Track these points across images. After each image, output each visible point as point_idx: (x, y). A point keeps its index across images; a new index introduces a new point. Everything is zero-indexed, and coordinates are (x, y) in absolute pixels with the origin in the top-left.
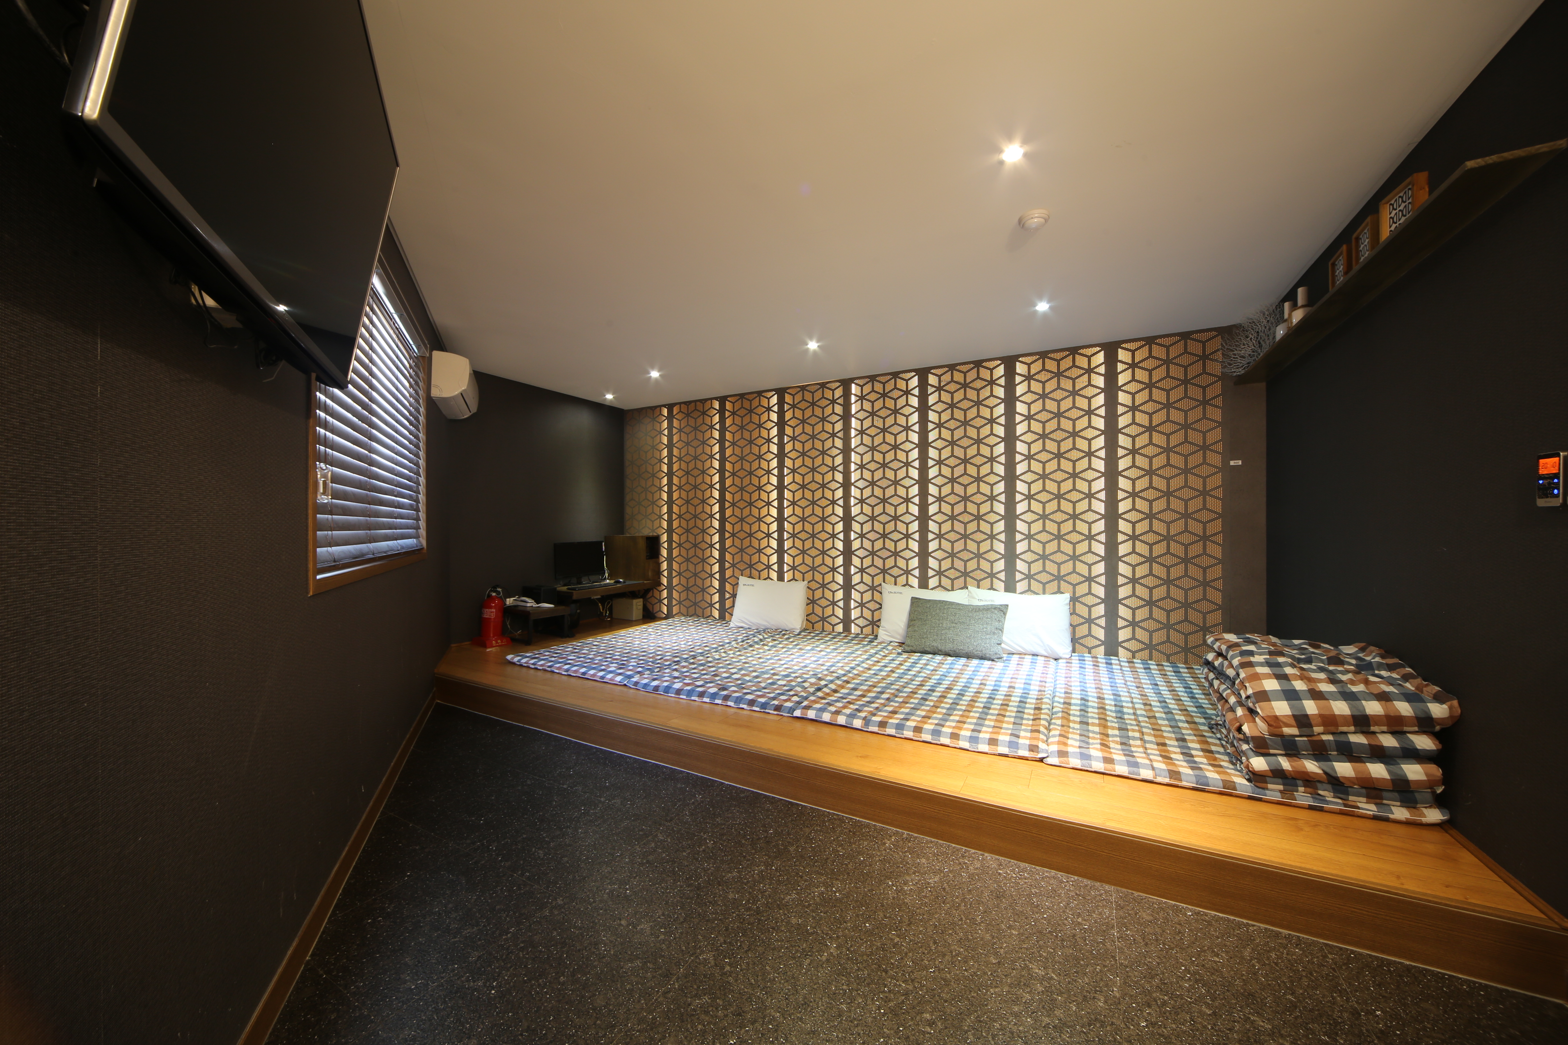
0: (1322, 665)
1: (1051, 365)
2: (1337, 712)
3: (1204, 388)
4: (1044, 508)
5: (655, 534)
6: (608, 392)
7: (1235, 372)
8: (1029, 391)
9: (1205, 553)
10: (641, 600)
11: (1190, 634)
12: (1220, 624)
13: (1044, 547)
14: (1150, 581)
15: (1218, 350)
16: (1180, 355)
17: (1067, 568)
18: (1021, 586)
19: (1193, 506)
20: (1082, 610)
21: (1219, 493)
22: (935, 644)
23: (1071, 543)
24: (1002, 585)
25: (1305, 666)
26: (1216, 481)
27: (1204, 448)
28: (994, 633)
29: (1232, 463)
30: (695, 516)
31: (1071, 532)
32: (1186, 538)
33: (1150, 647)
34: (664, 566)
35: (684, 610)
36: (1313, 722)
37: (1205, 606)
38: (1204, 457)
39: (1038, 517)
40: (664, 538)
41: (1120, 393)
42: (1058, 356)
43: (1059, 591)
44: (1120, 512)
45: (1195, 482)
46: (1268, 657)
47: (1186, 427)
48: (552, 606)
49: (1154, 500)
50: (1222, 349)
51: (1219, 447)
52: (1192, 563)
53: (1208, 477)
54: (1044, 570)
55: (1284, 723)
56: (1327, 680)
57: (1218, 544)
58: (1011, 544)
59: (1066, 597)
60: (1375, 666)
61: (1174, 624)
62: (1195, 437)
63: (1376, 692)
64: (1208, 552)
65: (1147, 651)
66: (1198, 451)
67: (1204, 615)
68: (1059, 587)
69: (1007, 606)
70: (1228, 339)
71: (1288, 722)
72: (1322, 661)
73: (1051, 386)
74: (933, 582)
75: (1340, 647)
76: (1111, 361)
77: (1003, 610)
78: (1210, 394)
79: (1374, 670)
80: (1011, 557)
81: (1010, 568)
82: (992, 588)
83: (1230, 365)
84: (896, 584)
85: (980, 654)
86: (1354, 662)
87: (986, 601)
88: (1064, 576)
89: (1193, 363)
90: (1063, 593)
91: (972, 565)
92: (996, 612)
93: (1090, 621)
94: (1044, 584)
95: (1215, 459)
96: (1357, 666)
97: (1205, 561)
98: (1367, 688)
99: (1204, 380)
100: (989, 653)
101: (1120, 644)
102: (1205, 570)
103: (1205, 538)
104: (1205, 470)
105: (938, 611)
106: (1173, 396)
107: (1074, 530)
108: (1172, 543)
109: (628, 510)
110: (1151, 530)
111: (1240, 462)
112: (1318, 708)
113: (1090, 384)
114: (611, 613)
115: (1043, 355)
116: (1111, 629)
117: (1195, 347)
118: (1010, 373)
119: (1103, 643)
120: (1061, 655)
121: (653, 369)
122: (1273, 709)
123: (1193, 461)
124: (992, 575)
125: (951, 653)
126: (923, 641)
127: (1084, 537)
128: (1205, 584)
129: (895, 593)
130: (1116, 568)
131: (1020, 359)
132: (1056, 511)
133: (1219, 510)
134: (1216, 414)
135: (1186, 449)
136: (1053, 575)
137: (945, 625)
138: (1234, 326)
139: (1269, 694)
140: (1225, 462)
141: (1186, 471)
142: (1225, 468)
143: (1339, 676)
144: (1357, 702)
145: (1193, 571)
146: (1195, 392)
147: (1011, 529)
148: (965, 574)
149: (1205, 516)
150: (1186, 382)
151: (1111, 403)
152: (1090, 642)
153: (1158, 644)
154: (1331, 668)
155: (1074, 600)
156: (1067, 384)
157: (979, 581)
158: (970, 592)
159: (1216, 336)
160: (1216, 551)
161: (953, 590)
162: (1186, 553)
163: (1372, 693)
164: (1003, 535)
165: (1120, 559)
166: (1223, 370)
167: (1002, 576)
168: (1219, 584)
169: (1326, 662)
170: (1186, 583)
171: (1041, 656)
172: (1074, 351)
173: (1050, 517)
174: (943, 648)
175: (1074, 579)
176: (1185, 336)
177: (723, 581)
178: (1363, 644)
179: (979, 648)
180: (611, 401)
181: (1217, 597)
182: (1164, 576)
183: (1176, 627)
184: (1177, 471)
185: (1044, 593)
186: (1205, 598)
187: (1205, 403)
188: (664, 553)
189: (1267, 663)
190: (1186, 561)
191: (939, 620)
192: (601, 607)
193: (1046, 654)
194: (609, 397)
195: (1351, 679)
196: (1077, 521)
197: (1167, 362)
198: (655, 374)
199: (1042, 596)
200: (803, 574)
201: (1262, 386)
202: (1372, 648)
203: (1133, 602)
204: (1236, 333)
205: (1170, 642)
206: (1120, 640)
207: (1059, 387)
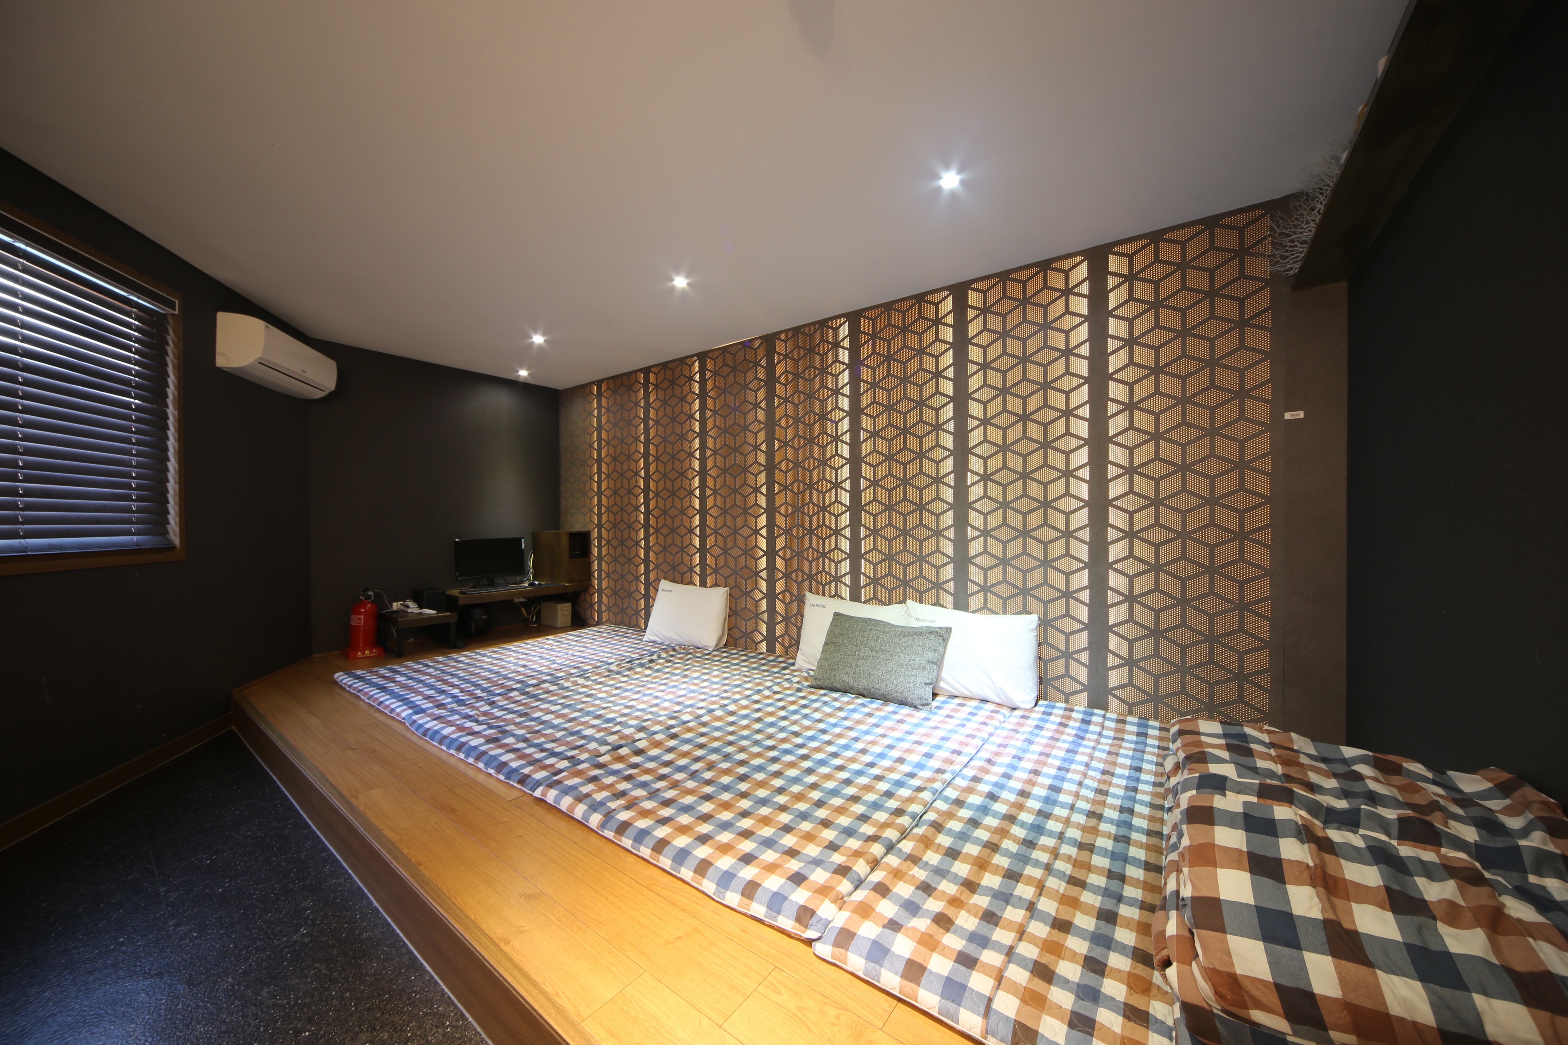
0: (1383, 837)
1: (1015, 290)
2: (1395, 1009)
3: (1241, 301)
4: (1005, 492)
5: (587, 530)
6: (522, 368)
7: (1291, 269)
8: (985, 329)
9: (1242, 558)
10: (569, 605)
11: (1217, 683)
12: (1266, 671)
13: (1005, 548)
14: (1156, 600)
15: (1265, 238)
16: (1203, 254)
17: (1035, 578)
18: (976, 601)
19: (1224, 485)
20: (1057, 640)
21: (1266, 464)
22: (846, 679)
23: (1041, 542)
24: (949, 600)
25: (1336, 835)
26: (1263, 444)
27: (1242, 394)
28: (924, 668)
29: (1288, 416)
30: (622, 509)
31: (1042, 526)
32: (1212, 536)
33: (1155, 698)
34: (595, 565)
35: (612, 617)
36: (1327, 1019)
37: (1242, 642)
38: (1242, 409)
39: (997, 505)
40: (595, 533)
41: (1111, 320)
42: (1023, 275)
43: (1025, 611)
44: (1111, 497)
45: (1227, 449)
46: (1254, 799)
47: (1212, 363)
48: (434, 612)
49: (1162, 478)
50: (1270, 235)
51: (1267, 392)
52: (1221, 574)
53: (1247, 439)
54: (1005, 580)
55: (1252, 997)
56: (1383, 894)
57: (1264, 545)
58: (961, 543)
59: (1032, 620)
60: (1527, 859)
61: (1191, 667)
62: (1227, 379)
63: (1520, 966)
64: (1247, 557)
65: (1151, 705)
66: (1232, 399)
67: (1241, 655)
68: (1025, 605)
69: (950, 629)
70: (1282, 218)
71: (1264, 1000)
72: (1383, 825)
73: (1013, 319)
74: (864, 594)
75: (1451, 773)
76: (1098, 274)
77: (943, 635)
78: (1251, 308)
79: (1524, 871)
80: (962, 560)
81: (961, 576)
82: (937, 603)
83: (1285, 258)
84: (823, 595)
85: (899, 696)
86: (1470, 834)
87: (925, 621)
88: (1032, 589)
89: (1224, 264)
90: (1030, 613)
91: (913, 571)
92: (932, 637)
93: (1068, 655)
94: (1005, 600)
95: (1260, 411)
96: (1477, 851)
97: (1243, 572)
98: (1495, 947)
99: (1242, 288)
100: (911, 696)
101: (1110, 691)
102: (1241, 585)
103: (1242, 536)
104: (1242, 430)
105: (857, 633)
106: (1193, 318)
107: (1046, 523)
108: (1190, 544)
109: (563, 503)
110: (1157, 523)
111: (1301, 414)
112: (1343, 982)
113: (1068, 312)
114: (538, 618)
115: (1004, 276)
116: (1098, 668)
117: (1227, 239)
118: (961, 306)
119: (1086, 688)
120: (1018, 704)
121: (536, 332)
122: (1229, 954)
123: (1224, 415)
124: (938, 586)
125: (865, 692)
126: (833, 673)
127: (1059, 534)
128: (1242, 607)
129: (817, 606)
130: (1106, 579)
131: (973, 286)
132: (1021, 497)
133: (1266, 490)
134: (1262, 340)
135: (1212, 398)
136: (1016, 587)
137: (862, 654)
138: (1293, 196)
139: (1225, 910)
140: (1277, 416)
141: (1212, 432)
142: (1276, 424)
143: (1421, 882)
144: (1458, 993)
145: (1223, 586)
146: (1227, 308)
147: (961, 522)
148: (905, 583)
149: (1242, 501)
150: (1212, 294)
151: (1099, 336)
152: (1069, 686)
153: (1167, 696)
154: (1405, 851)
155: (1045, 623)
156: (1036, 315)
157: (921, 593)
158: (907, 608)
159: (1263, 216)
160: (1260, 555)
161: (889, 604)
162: (1212, 558)
163: (1509, 971)
164: (952, 530)
165: (1110, 566)
166: (1273, 269)
167: (950, 587)
168: (1265, 608)
169: (1395, 830)
170: (1211, 604)
171: (993, 703)
172: (1045, 266)
173: (1012, 505)
174: (855, 685)
175: (1046, 593)
176: (1211, 223)
177: (648, 584)
178: (1505, 776)
179: (899, 689)
180: (525, 378)
181: (1263, 629)
182: (1177, 593)
183: (1197, 671)
184: (1198, 433)
185: (1005, 613)
186: (1241, 629)
187: (1242, 323)
188: (595, 551)
189: (1246, 816)
190: (1211, 570)
191: (856, 646)
192: (524, 612)
193: (998, 700)
194: (523, 373)
195: (1452, 904)
196: (1050, 511)
197: (1183, 266)
198: (538, 339)
199: (1002, 616)
200: (726, 578)
201: (1342, 286)
202: (1529, 792)
203: (1130, 630)
204: (1295, 207)
205: (1186, 694)
206: (1111, 685)
207: (1025, 320)
